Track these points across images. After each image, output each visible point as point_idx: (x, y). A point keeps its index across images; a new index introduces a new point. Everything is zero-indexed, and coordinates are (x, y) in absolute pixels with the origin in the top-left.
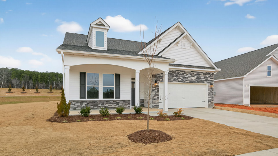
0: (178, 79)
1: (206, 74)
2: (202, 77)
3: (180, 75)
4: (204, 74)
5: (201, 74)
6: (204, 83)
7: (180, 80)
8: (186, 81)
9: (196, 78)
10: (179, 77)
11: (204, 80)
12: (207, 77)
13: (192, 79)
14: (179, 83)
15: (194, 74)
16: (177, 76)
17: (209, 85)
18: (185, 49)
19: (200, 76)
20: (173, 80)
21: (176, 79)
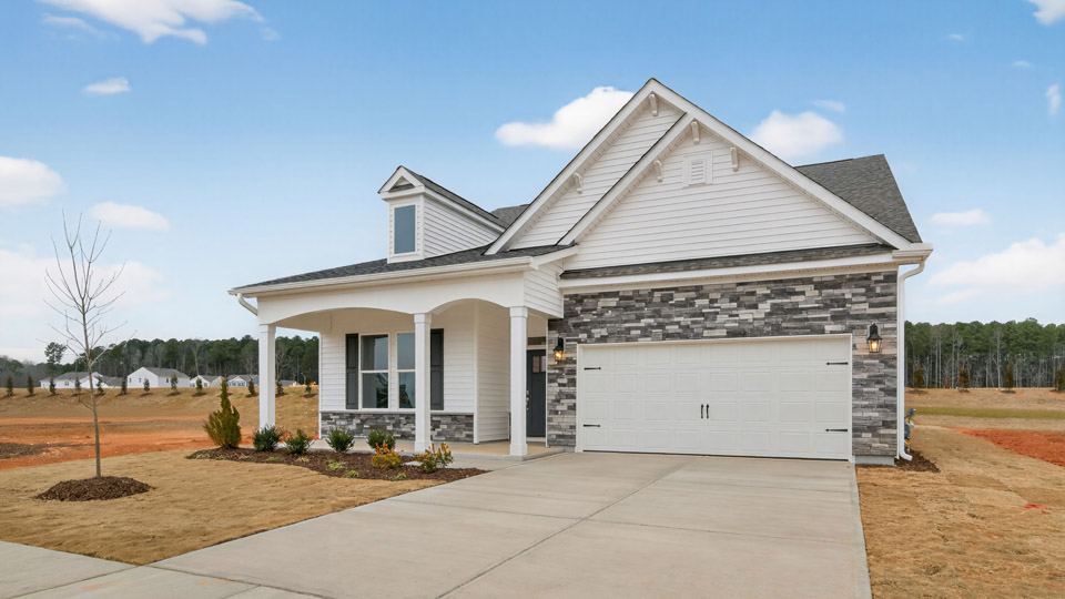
0: (661, 326)
1: (838, 283)
2: (806, 302)
3: (676, 305)
4: (820, 286)
5: (799, 288)
6: (823, 332)
7: (672, 329)
8: (706, 333)
9: (768, 315)
10: (669, 316)
11: (825, 319)
12: (846, 301)
13: (742, 317)
14: (668, 341)
15: (753, 293)
16: (656, 314)
17: (862, 341)
19: (794, 299)
20: (639, 332)
21: (653, 327)
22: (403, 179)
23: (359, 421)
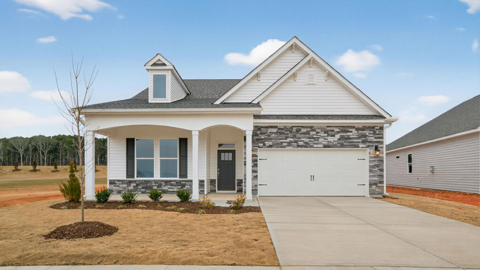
0: (296, 142)
1: (364, 128)
2: (352, 135)
3: (301, 133)
4: (358, 129)
5: (350, 130)
6: (359, 147)
7: (301, 143)
8: (315, 146)
9: (339, 139)
10: (299, 138)
11: (359, 142)
12: (367, 136)
13: (329, 140)
14: (299, 148)
15: (333, 131)
16: (294, 137)
17: (372, 151)
18: (314, 84)
19: (349, 134)
20: (286, 144)
21: (292, 142)
22: (159, 60)
23: (135, 185)
